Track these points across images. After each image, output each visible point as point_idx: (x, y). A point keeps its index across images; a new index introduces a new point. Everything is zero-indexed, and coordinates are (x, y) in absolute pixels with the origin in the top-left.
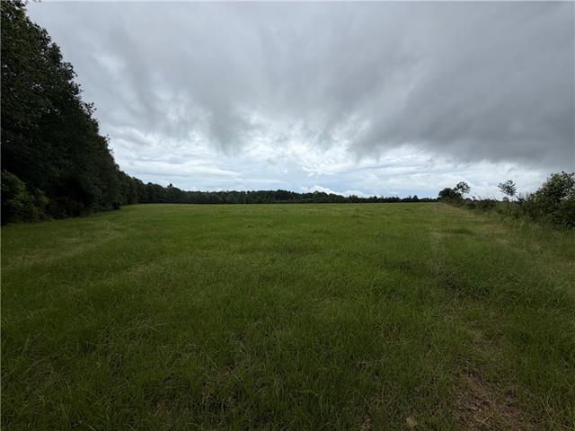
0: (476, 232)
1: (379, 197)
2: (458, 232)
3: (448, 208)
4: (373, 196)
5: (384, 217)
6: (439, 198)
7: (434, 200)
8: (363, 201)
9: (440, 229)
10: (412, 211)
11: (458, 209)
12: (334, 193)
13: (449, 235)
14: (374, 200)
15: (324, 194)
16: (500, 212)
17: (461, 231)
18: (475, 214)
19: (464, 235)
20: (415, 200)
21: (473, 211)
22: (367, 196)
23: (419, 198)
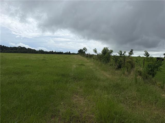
0: (86, 65)
1: (54, 51)
2: (81, 65)
3: (80, 57)
4: (51, 51)
5: (57, 60)
6: (78, 53)
7: (76, 54)
8: (47, 53)
9: (76, 64)
10: (68, 58)
11: (83, 57)
12: (30, 48)
13: (78, 66)
14: (52, 53)
15: (24, 48)
16: (94, 59)
17: (82, 65)
18: (87, 59)
19: (82, 66)
20: (69, 53)
21: (87, 58)
22: (48, 51)
23: (71, 53)
